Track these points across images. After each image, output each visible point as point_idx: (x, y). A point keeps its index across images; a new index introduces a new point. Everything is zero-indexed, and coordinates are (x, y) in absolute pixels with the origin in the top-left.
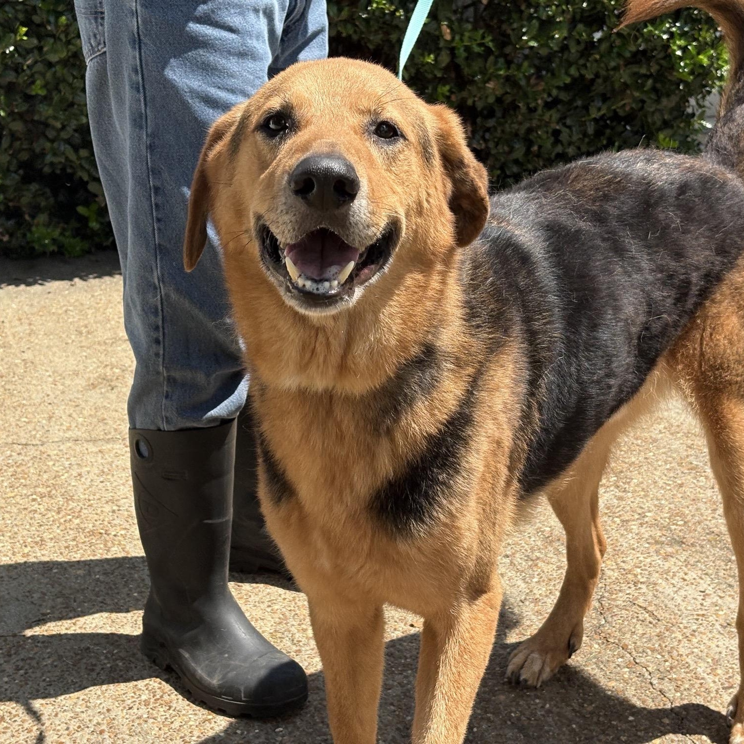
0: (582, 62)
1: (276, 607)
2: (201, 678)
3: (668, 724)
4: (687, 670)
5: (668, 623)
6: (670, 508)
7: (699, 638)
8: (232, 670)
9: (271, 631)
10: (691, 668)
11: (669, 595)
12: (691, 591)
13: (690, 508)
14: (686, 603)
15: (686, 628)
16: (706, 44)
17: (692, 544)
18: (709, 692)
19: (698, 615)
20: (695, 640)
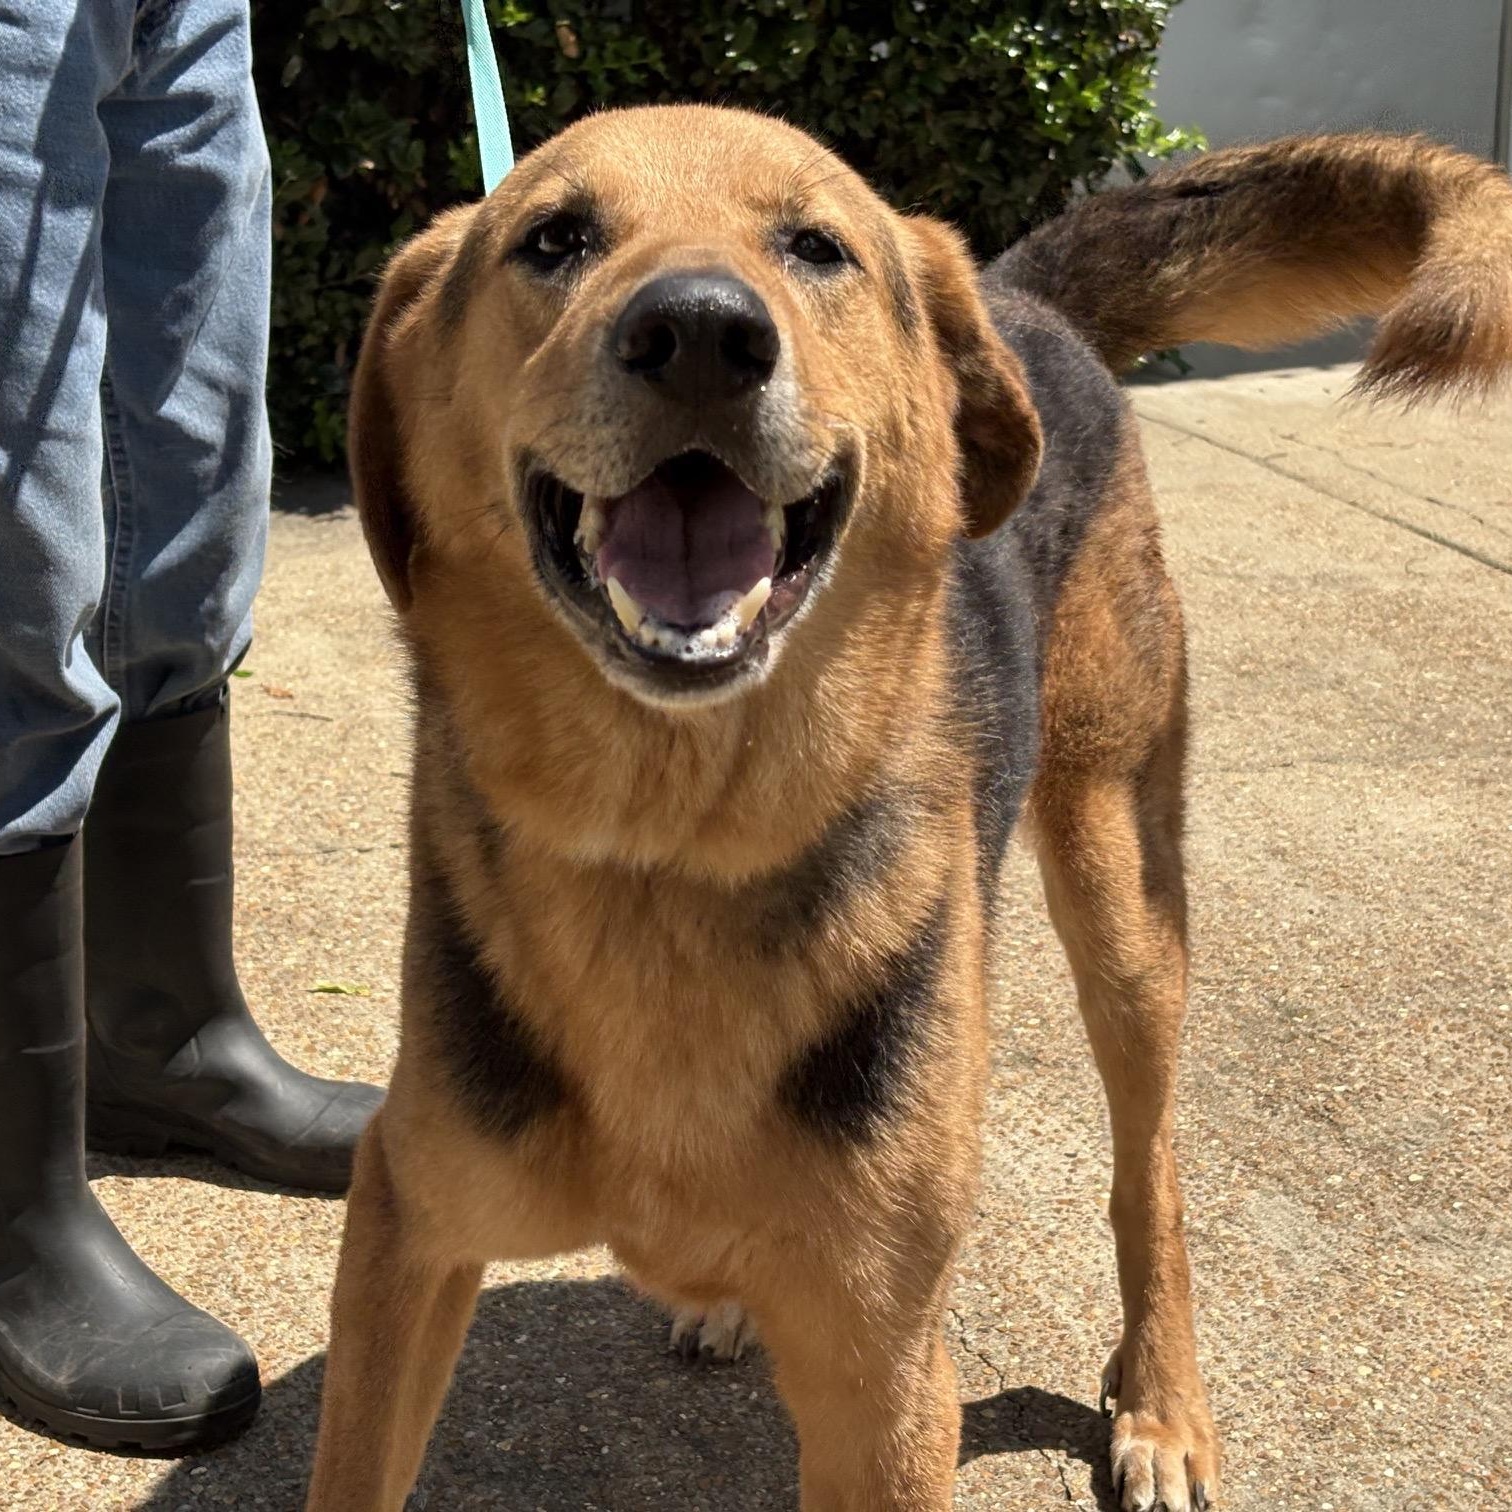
0: (849, 104)
1: (201, 1223)
2: (34, 1372)
3: (993, 1420)
4: (1035, 1311)
5: (1000, 1219)
6: (1014, 994)
7: (1060, 1248)
8: (98, 1354)
9: (190, 1273)
10: (1042, 1308)
11: (1005, 1164)
12: (1048, 1155)
13: (1054, 993)
14: (1037, 1179)
15: (1035, 1228)
16: (1097, 67)
17: (1055, 1063)
18: (1077, 1352)
19: (1060, 1202)
20: (1052, 1252)
